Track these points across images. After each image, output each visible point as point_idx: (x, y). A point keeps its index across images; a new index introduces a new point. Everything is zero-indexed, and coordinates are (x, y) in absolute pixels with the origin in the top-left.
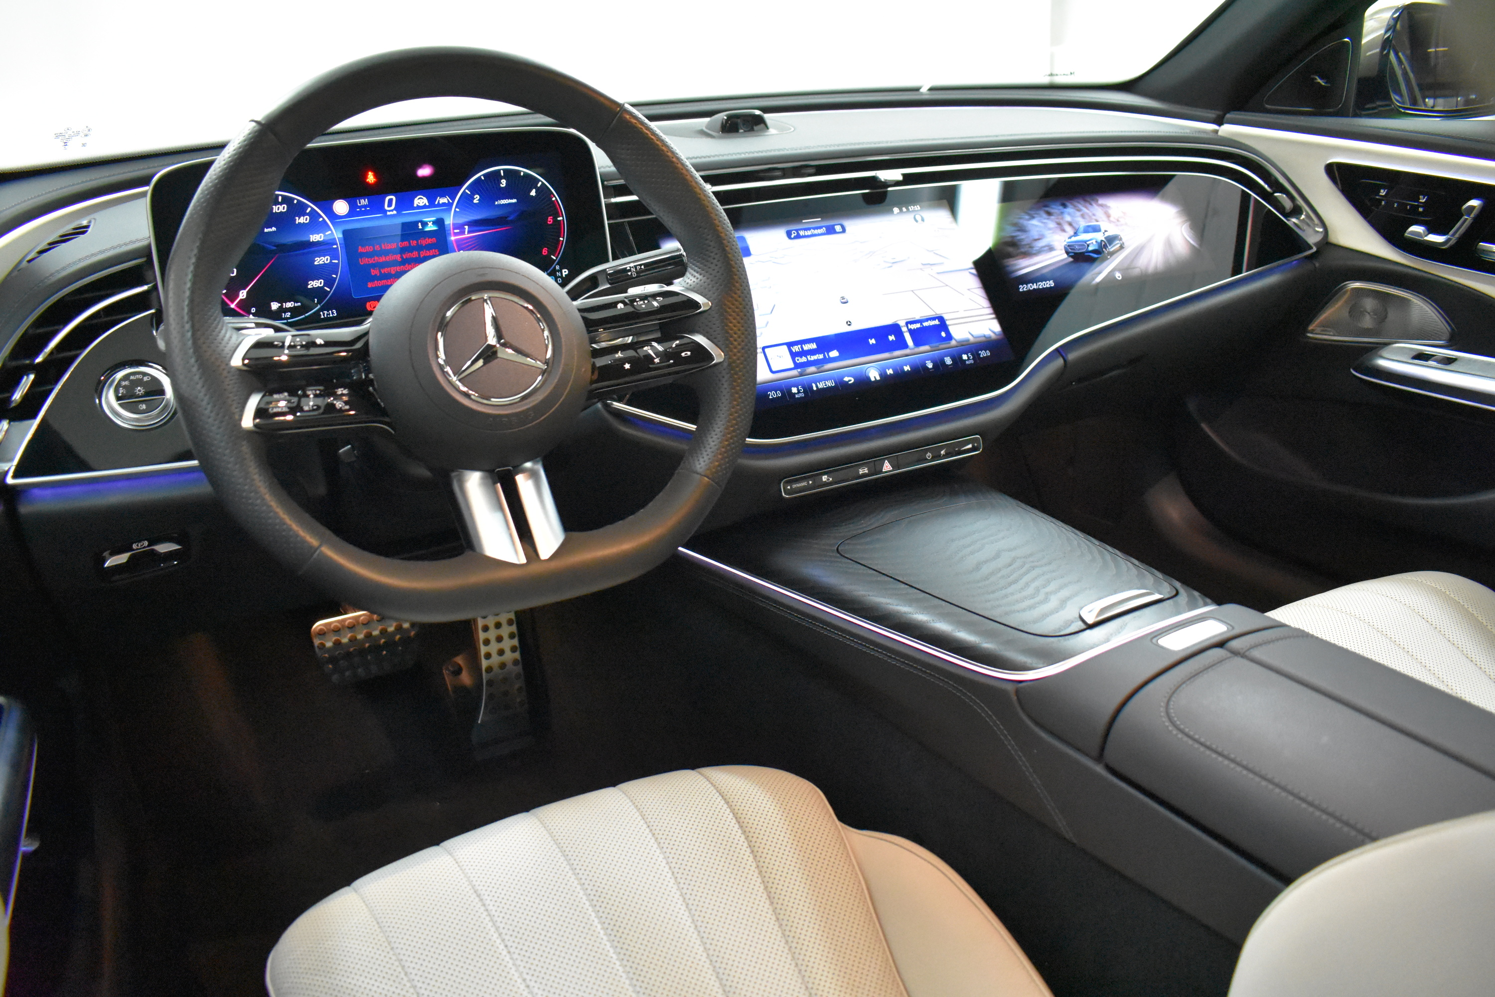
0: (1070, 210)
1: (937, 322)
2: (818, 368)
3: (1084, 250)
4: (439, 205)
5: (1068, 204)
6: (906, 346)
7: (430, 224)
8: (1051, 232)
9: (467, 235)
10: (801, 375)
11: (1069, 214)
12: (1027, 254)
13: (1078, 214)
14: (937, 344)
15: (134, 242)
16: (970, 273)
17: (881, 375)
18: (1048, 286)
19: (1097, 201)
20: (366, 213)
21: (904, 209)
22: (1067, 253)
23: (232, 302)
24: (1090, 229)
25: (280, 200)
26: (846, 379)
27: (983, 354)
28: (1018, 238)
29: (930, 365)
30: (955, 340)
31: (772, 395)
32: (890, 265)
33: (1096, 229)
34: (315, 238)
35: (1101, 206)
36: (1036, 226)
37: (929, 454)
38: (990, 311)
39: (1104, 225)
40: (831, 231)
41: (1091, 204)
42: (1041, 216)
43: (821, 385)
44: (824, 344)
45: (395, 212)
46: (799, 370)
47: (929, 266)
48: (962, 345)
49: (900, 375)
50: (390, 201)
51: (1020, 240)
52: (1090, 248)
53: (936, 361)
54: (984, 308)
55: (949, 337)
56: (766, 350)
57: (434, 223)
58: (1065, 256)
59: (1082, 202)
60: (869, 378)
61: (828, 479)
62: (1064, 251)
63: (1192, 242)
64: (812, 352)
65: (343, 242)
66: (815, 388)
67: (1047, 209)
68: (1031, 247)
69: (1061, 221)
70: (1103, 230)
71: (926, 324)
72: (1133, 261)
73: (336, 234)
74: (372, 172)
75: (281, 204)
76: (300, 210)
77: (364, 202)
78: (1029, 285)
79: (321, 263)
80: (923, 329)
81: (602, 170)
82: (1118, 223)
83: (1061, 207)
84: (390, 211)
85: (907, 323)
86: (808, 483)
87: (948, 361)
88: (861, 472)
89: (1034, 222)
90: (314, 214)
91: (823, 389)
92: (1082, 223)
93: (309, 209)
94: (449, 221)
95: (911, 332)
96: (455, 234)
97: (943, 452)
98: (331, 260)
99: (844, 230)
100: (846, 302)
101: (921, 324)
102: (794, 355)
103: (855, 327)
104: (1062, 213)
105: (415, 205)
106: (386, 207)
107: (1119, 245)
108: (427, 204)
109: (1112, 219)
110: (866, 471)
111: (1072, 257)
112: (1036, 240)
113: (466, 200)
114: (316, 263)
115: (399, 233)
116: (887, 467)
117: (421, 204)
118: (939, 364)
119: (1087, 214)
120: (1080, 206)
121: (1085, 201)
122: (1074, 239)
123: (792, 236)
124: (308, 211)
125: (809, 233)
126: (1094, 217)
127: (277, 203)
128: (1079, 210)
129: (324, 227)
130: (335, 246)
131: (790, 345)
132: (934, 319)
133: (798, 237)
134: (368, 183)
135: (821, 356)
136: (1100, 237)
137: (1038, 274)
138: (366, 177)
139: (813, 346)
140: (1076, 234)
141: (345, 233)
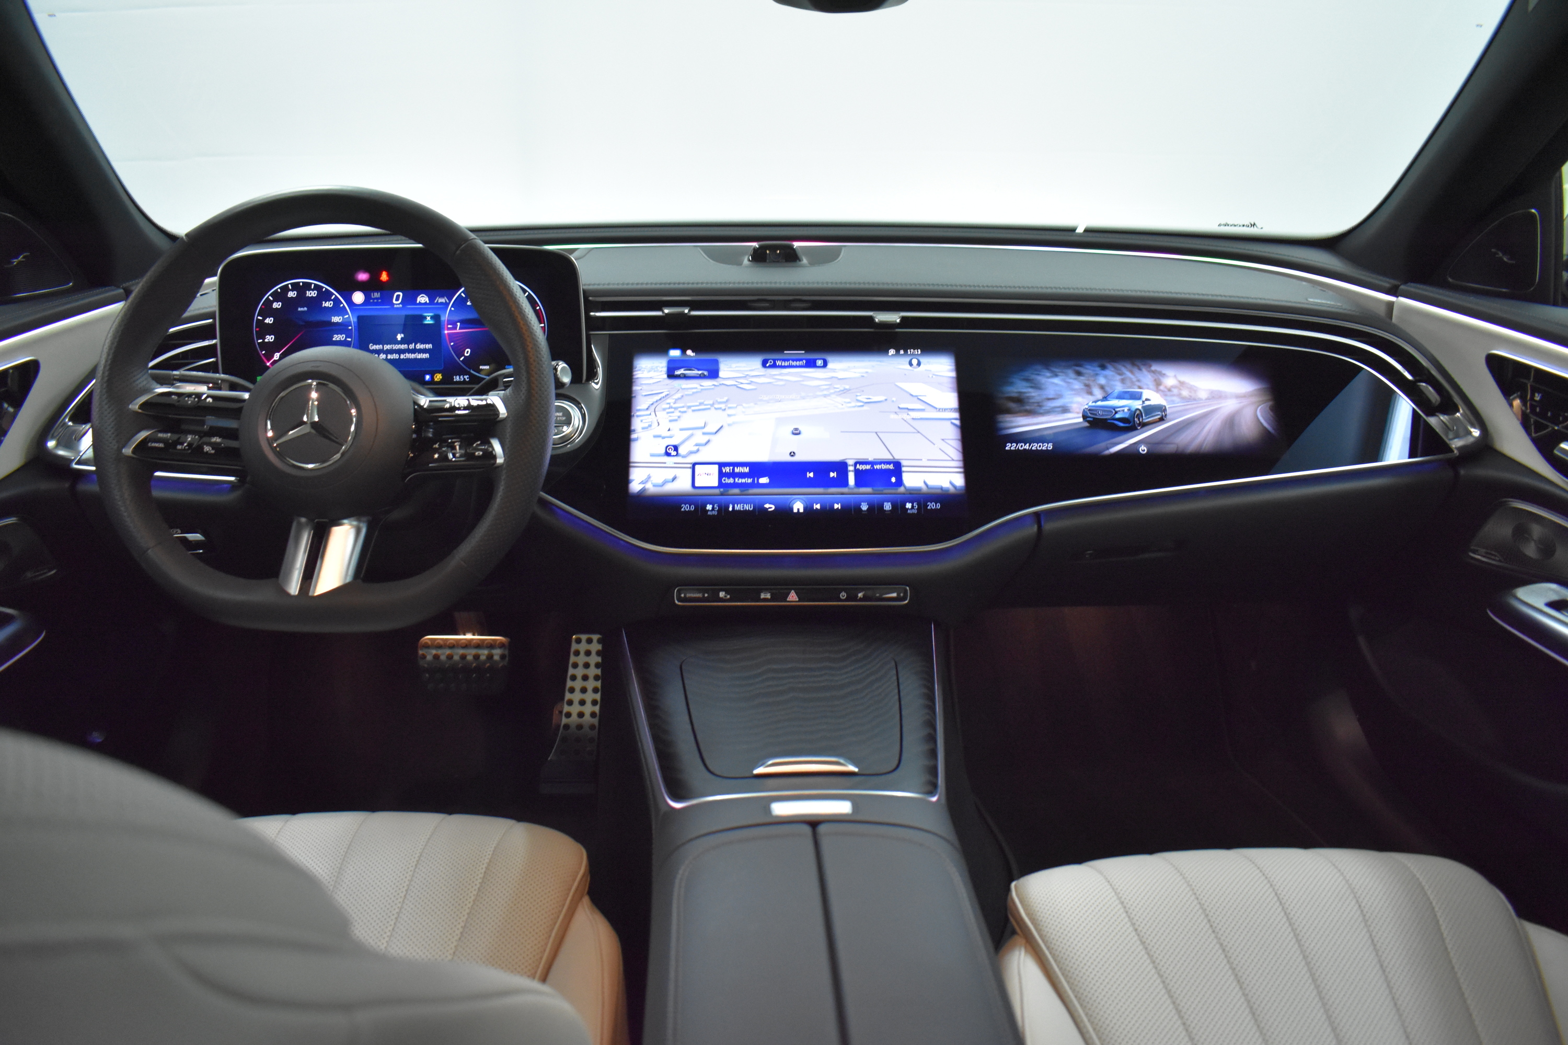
0: (1109, 372)
1: (891, 467)
2: (741, 491)
3: (1109, 417)
4: (437, 303)
5: (1108, 365)
6: (846, 484)
7: (429, 318)
8: (1073, 392)
9: (458, 330)
10: (722, 494)
11: (1106, 377)
12: (1030, 413)
13: (1118, 377)
14: (881, 488)
15: (206, 308)
16: (952, 423)
17: (805, 509)
18: (1044, 448)
19: (1150, 366)
20: (377, 304)
21: (902, 352)
22: (1084, 417)
23: (268, 361)
24: (1127, 396)
25: (312, 287)
26: (767, 506)
27: (931, 506)
28: (1028, 395)
29: (864, 507)
30: (905, 487)
31: (685, 508)
32: (861, 404)
33: (1136, 396)
34: (336, 319)
35: (1154, 372)
36: (1056, 385)
37: (843, 593)
38: (961, 464)
39: (1146, 394)
40: (811, 364)
41: (1140, 369)
42: (1067, 375)
43: (737, 507)
44: (757, 469)
45: (401, 306)
46: (722, 490)
47: (907, 411)
48: (910, 494)
49: (827, 512)
50: (398, 297)
51: (1028, 398)
52: (1117, 416)
53: (874, 506)
54: (953, 460)
55: (900, 482)
56: (697, 467)
57: (432, 318)
58: (1081, 420)
59: (1129, 366)
60: (792, 509)
61: (725, 596)
62: (1081, 415)
63: (1265, 424)
64: (742, 475)
65: (356, 325)
66: (731, 509)
67: (1077, 368)
68: (1040, 406)
69: (1091, 383)
70: (1144, 398)
71: (877, 467)
72: (1168, 437)
73: (351, 317)
74: (386, 271)
75: (313, 290)
76: (327, 296)
77: (377, 295)
78: (1020, 445)
79: (338, 339)
80: (872, 472)
81: (585, 287)
82: (1169, 393)
83: (1098, 369)
84: (397, 304)
85: (856, 464)
86: (704, 595)
87: (888, 506)
88: (763, 596)
89: (1056, 380)
90: (336, 301)
91: (739, 511)
92: (1119, 388)
93: (334, 296)
94: (445, 317)
95: (858, 473)
96: (449, 329)
97: (860, 595)
98: (346, 338)
99: (825, 365)
100: (799, 434)
101: (872, 466)
102: (721, 475)
103: (798, 458)
104: (1097, 374)
105: (418, 302)
106: (394, 302)
107: (1159, 417)
108: (428, 302)
109: (1162, 388)
110: (768, 596)
111: (1088, 422)
112: (1049, 399)
113: (460, 302)
114: (334, 339)
115: (402, 322)
116: (793, 597)
117: (423, 302)
118: (875, 508)
119: (1131, 379)
120: (1124, 370)
121: (1134, 364)
122: (1099, 403)
123: (768, 365)
124: (332, 298)
125: (787, 364)
126: (1138, 384)
127: (310, 289)
128: (1120, 374)
129: (343, 311)
130: (350, 328)
131: (721, 465)
132: (889, 463)
133: (774, 366)
134: (381, 281)
135: (750, 481)
136: (1137, 405)
137: (1037, 434)
138: (380, 275)
139: (746, 470)
140: (1105, 398)
141: (359, 318)
